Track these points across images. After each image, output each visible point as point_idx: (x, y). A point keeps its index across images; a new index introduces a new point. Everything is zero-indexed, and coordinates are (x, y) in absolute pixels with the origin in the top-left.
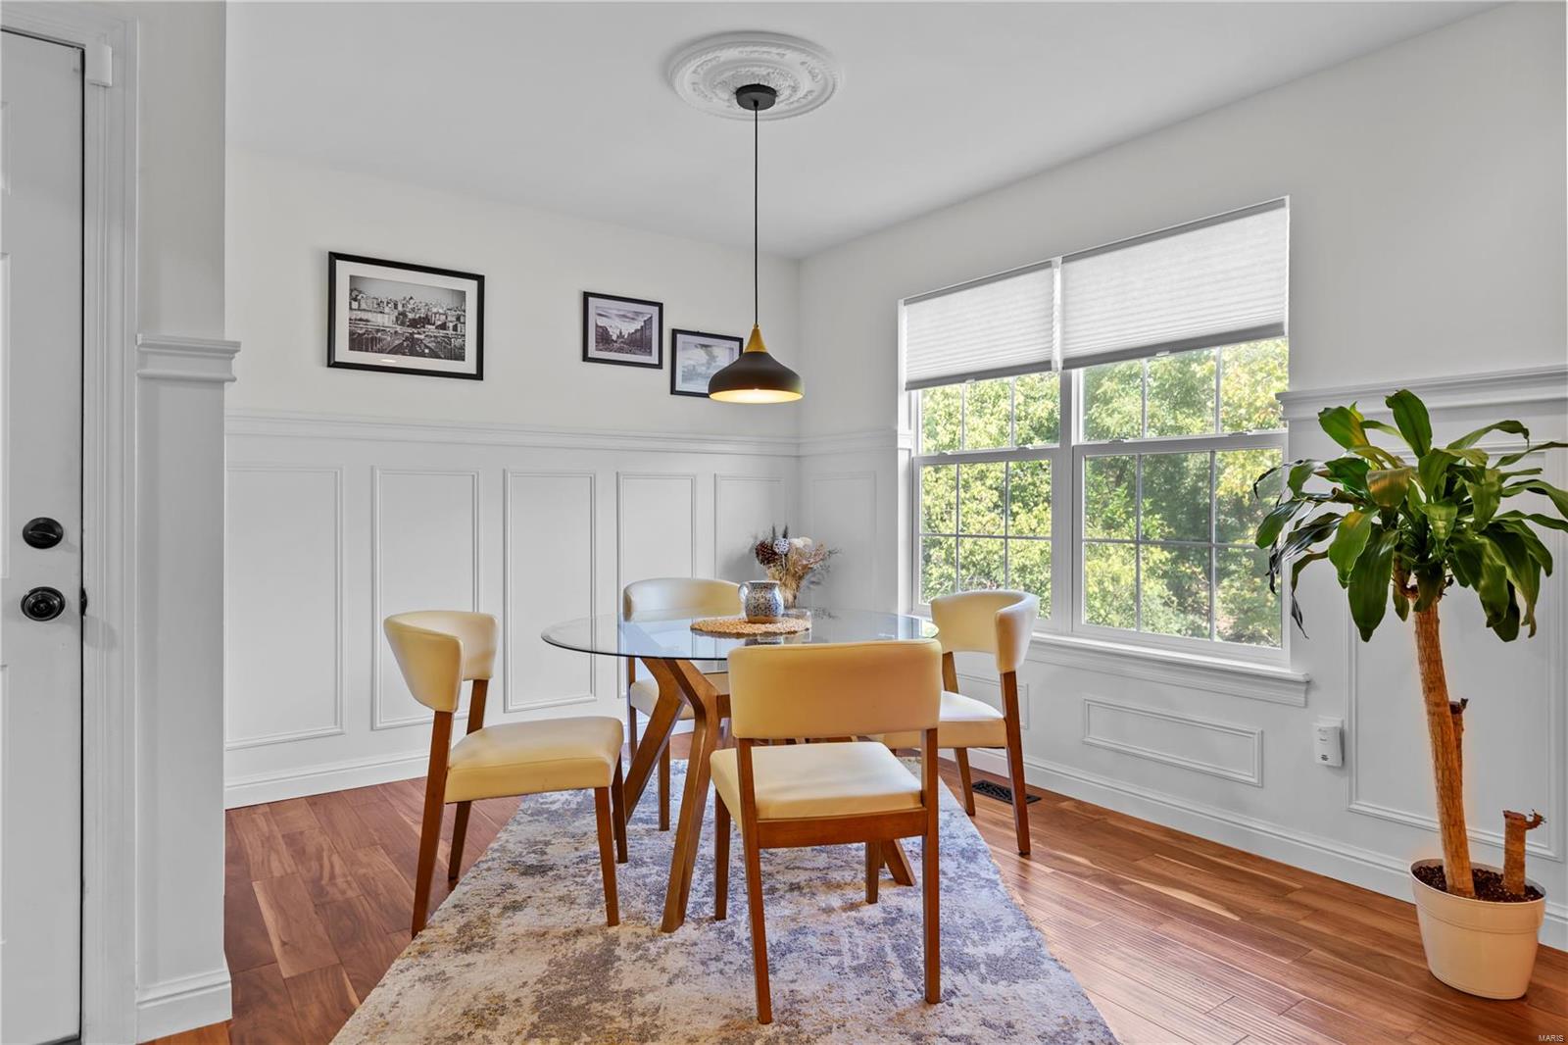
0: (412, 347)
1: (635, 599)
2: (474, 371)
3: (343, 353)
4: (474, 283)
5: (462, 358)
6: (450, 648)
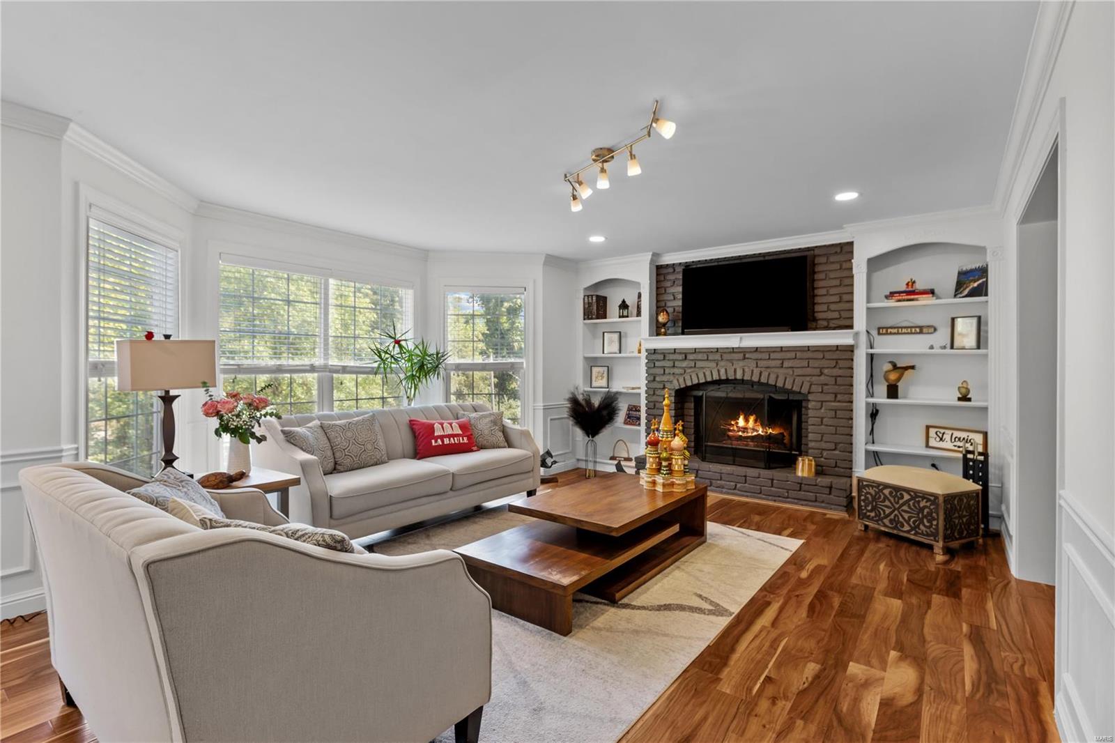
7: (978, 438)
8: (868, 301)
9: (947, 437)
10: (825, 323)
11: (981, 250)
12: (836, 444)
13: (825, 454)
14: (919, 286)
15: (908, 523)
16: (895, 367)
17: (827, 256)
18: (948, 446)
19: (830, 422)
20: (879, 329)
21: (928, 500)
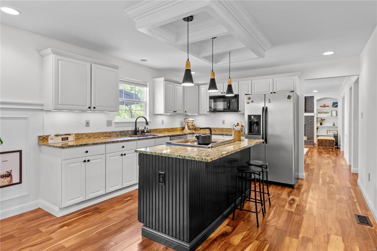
7: (336, 132)
8: (317, 107)
9: (331, 132)
10: (308, 111)
11: (337, 99)
12: (311, 134)
13: (309, 136)
14: (326, 105)
15: (328, 145)
16: (322, 120)
17: (309, 98)
18: (331, 133)
19: (310, 130)
20: (318, 112)
21: (332, 141)
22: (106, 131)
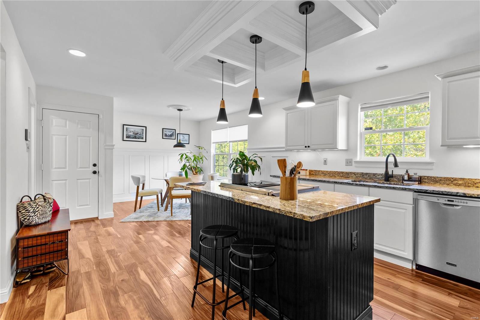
0: (135, 138)
1: (167, 174)
2: (145, 141)
3: (125, 139)
4: (145, 128)
5: (143, 139)
6: (139, 179)
22: (343, 171)
